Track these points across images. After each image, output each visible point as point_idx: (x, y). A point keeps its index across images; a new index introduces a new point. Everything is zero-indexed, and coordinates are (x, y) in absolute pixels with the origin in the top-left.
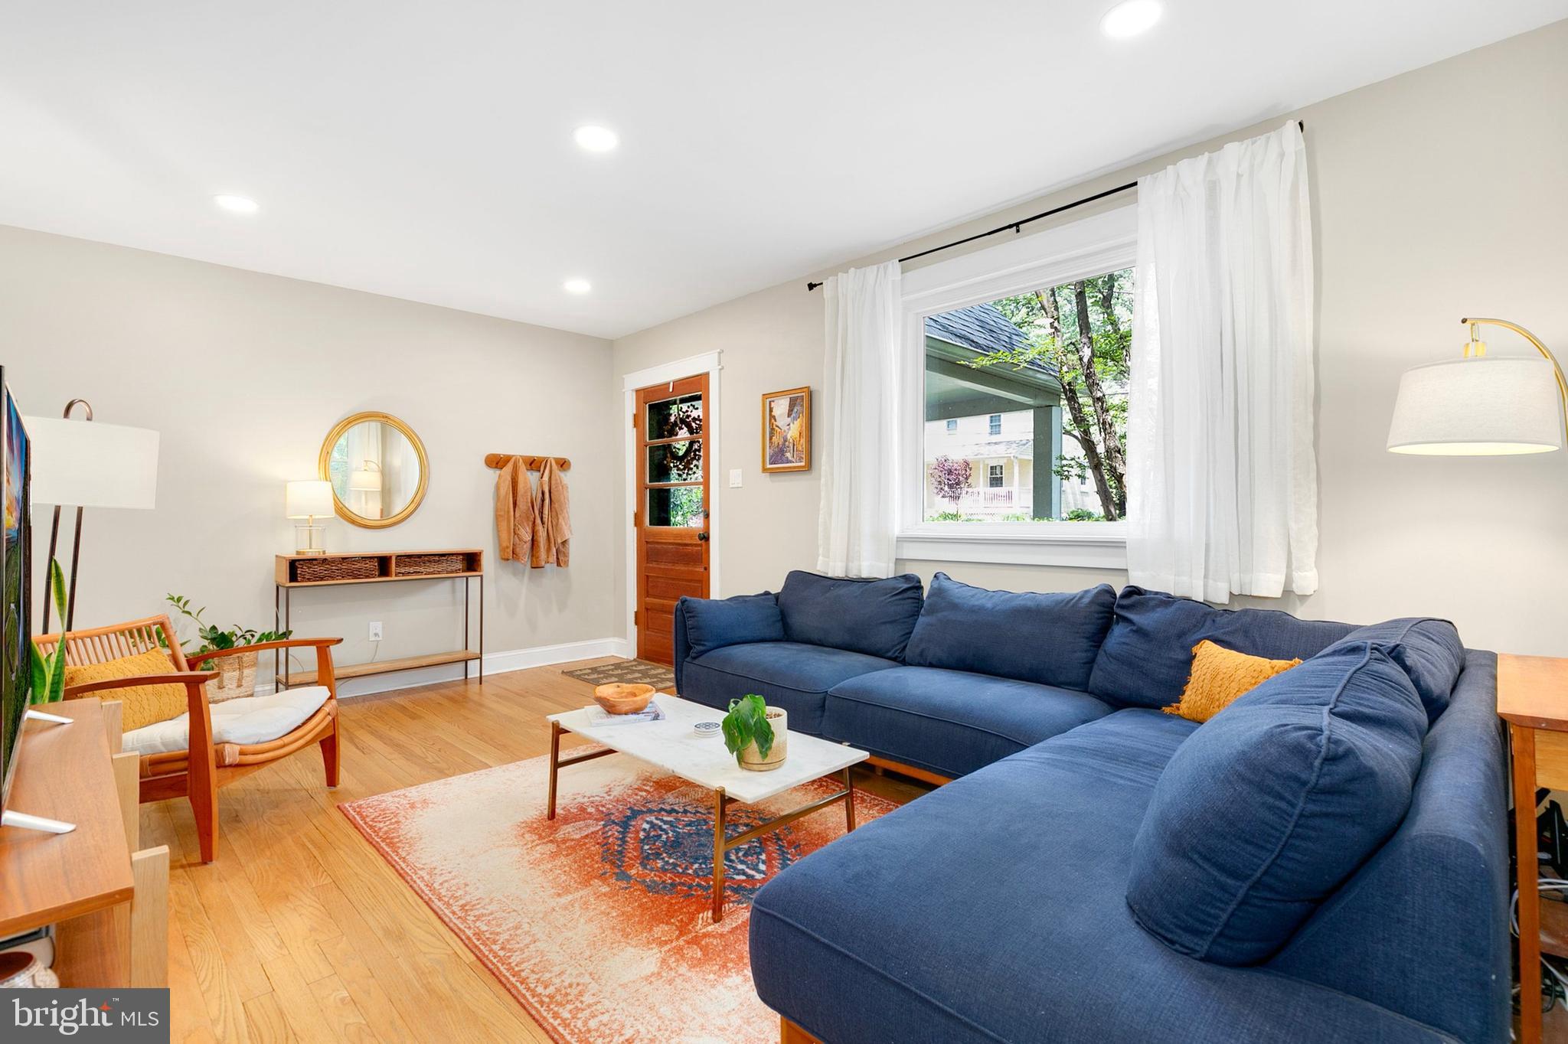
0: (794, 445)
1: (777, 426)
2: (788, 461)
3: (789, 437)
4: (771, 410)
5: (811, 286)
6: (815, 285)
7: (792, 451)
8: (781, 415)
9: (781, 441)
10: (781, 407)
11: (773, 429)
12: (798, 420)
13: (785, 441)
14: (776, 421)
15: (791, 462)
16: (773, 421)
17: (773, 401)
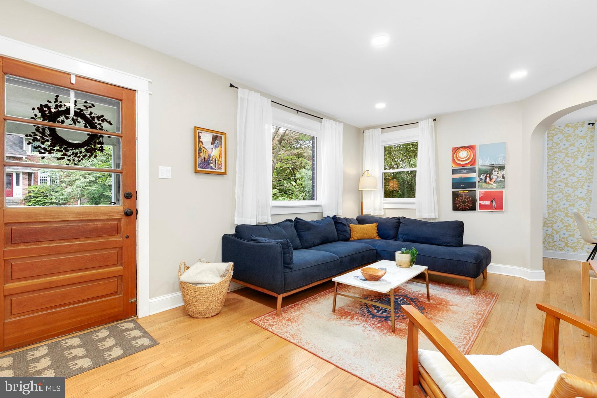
0: (216, 160)
1: (203, 147)
2: (211, 168)
3: (212, 156)
4: (199, 137)
5: (231, 86)
6: (233, 86)
7: (214, 163)
8: (207, 142)
9: (207, 157)
10: (206, 138)
11: (200, 148)
12: (218, 148)
13: (210, 157)
14: (203, 144)
15: (214, 169)
16: (201, 144)
17: (201, 133)
